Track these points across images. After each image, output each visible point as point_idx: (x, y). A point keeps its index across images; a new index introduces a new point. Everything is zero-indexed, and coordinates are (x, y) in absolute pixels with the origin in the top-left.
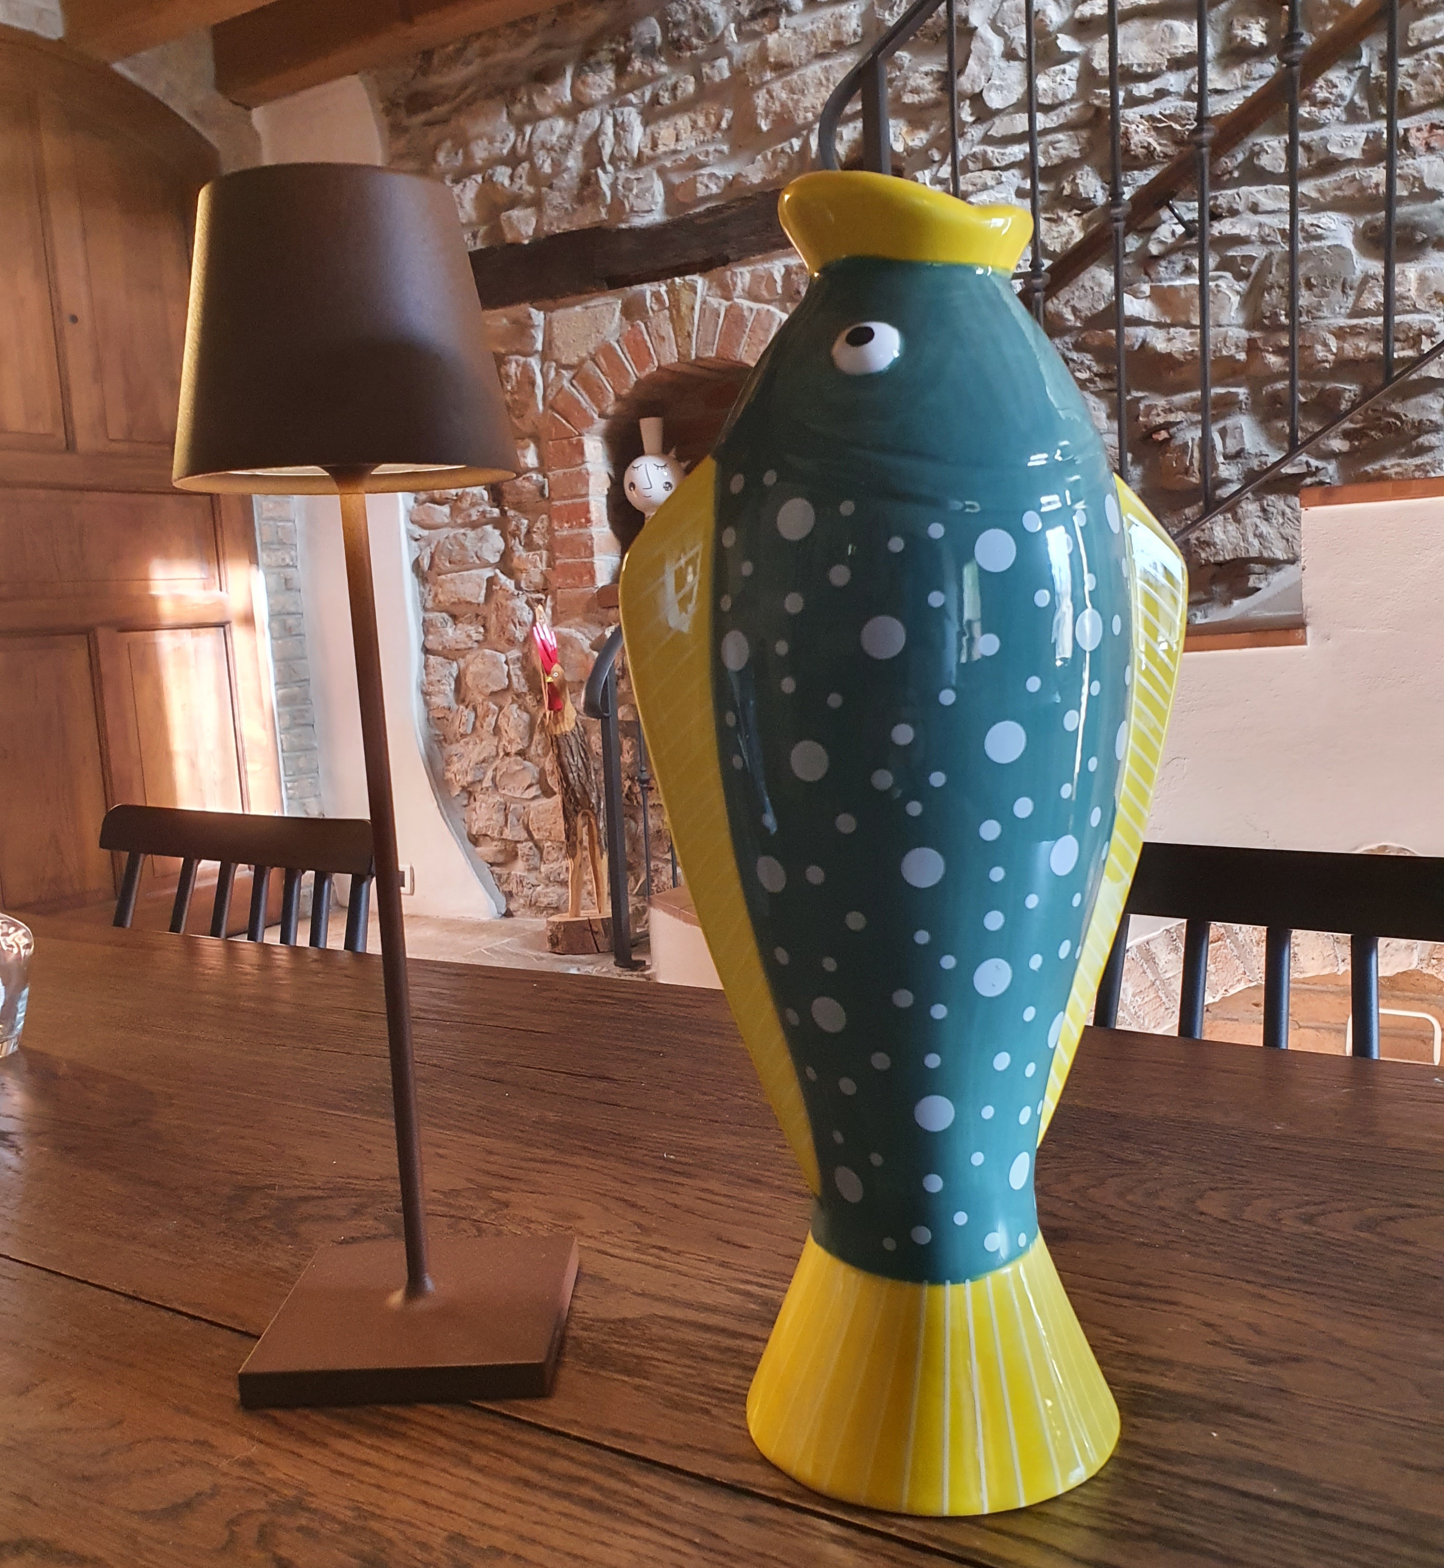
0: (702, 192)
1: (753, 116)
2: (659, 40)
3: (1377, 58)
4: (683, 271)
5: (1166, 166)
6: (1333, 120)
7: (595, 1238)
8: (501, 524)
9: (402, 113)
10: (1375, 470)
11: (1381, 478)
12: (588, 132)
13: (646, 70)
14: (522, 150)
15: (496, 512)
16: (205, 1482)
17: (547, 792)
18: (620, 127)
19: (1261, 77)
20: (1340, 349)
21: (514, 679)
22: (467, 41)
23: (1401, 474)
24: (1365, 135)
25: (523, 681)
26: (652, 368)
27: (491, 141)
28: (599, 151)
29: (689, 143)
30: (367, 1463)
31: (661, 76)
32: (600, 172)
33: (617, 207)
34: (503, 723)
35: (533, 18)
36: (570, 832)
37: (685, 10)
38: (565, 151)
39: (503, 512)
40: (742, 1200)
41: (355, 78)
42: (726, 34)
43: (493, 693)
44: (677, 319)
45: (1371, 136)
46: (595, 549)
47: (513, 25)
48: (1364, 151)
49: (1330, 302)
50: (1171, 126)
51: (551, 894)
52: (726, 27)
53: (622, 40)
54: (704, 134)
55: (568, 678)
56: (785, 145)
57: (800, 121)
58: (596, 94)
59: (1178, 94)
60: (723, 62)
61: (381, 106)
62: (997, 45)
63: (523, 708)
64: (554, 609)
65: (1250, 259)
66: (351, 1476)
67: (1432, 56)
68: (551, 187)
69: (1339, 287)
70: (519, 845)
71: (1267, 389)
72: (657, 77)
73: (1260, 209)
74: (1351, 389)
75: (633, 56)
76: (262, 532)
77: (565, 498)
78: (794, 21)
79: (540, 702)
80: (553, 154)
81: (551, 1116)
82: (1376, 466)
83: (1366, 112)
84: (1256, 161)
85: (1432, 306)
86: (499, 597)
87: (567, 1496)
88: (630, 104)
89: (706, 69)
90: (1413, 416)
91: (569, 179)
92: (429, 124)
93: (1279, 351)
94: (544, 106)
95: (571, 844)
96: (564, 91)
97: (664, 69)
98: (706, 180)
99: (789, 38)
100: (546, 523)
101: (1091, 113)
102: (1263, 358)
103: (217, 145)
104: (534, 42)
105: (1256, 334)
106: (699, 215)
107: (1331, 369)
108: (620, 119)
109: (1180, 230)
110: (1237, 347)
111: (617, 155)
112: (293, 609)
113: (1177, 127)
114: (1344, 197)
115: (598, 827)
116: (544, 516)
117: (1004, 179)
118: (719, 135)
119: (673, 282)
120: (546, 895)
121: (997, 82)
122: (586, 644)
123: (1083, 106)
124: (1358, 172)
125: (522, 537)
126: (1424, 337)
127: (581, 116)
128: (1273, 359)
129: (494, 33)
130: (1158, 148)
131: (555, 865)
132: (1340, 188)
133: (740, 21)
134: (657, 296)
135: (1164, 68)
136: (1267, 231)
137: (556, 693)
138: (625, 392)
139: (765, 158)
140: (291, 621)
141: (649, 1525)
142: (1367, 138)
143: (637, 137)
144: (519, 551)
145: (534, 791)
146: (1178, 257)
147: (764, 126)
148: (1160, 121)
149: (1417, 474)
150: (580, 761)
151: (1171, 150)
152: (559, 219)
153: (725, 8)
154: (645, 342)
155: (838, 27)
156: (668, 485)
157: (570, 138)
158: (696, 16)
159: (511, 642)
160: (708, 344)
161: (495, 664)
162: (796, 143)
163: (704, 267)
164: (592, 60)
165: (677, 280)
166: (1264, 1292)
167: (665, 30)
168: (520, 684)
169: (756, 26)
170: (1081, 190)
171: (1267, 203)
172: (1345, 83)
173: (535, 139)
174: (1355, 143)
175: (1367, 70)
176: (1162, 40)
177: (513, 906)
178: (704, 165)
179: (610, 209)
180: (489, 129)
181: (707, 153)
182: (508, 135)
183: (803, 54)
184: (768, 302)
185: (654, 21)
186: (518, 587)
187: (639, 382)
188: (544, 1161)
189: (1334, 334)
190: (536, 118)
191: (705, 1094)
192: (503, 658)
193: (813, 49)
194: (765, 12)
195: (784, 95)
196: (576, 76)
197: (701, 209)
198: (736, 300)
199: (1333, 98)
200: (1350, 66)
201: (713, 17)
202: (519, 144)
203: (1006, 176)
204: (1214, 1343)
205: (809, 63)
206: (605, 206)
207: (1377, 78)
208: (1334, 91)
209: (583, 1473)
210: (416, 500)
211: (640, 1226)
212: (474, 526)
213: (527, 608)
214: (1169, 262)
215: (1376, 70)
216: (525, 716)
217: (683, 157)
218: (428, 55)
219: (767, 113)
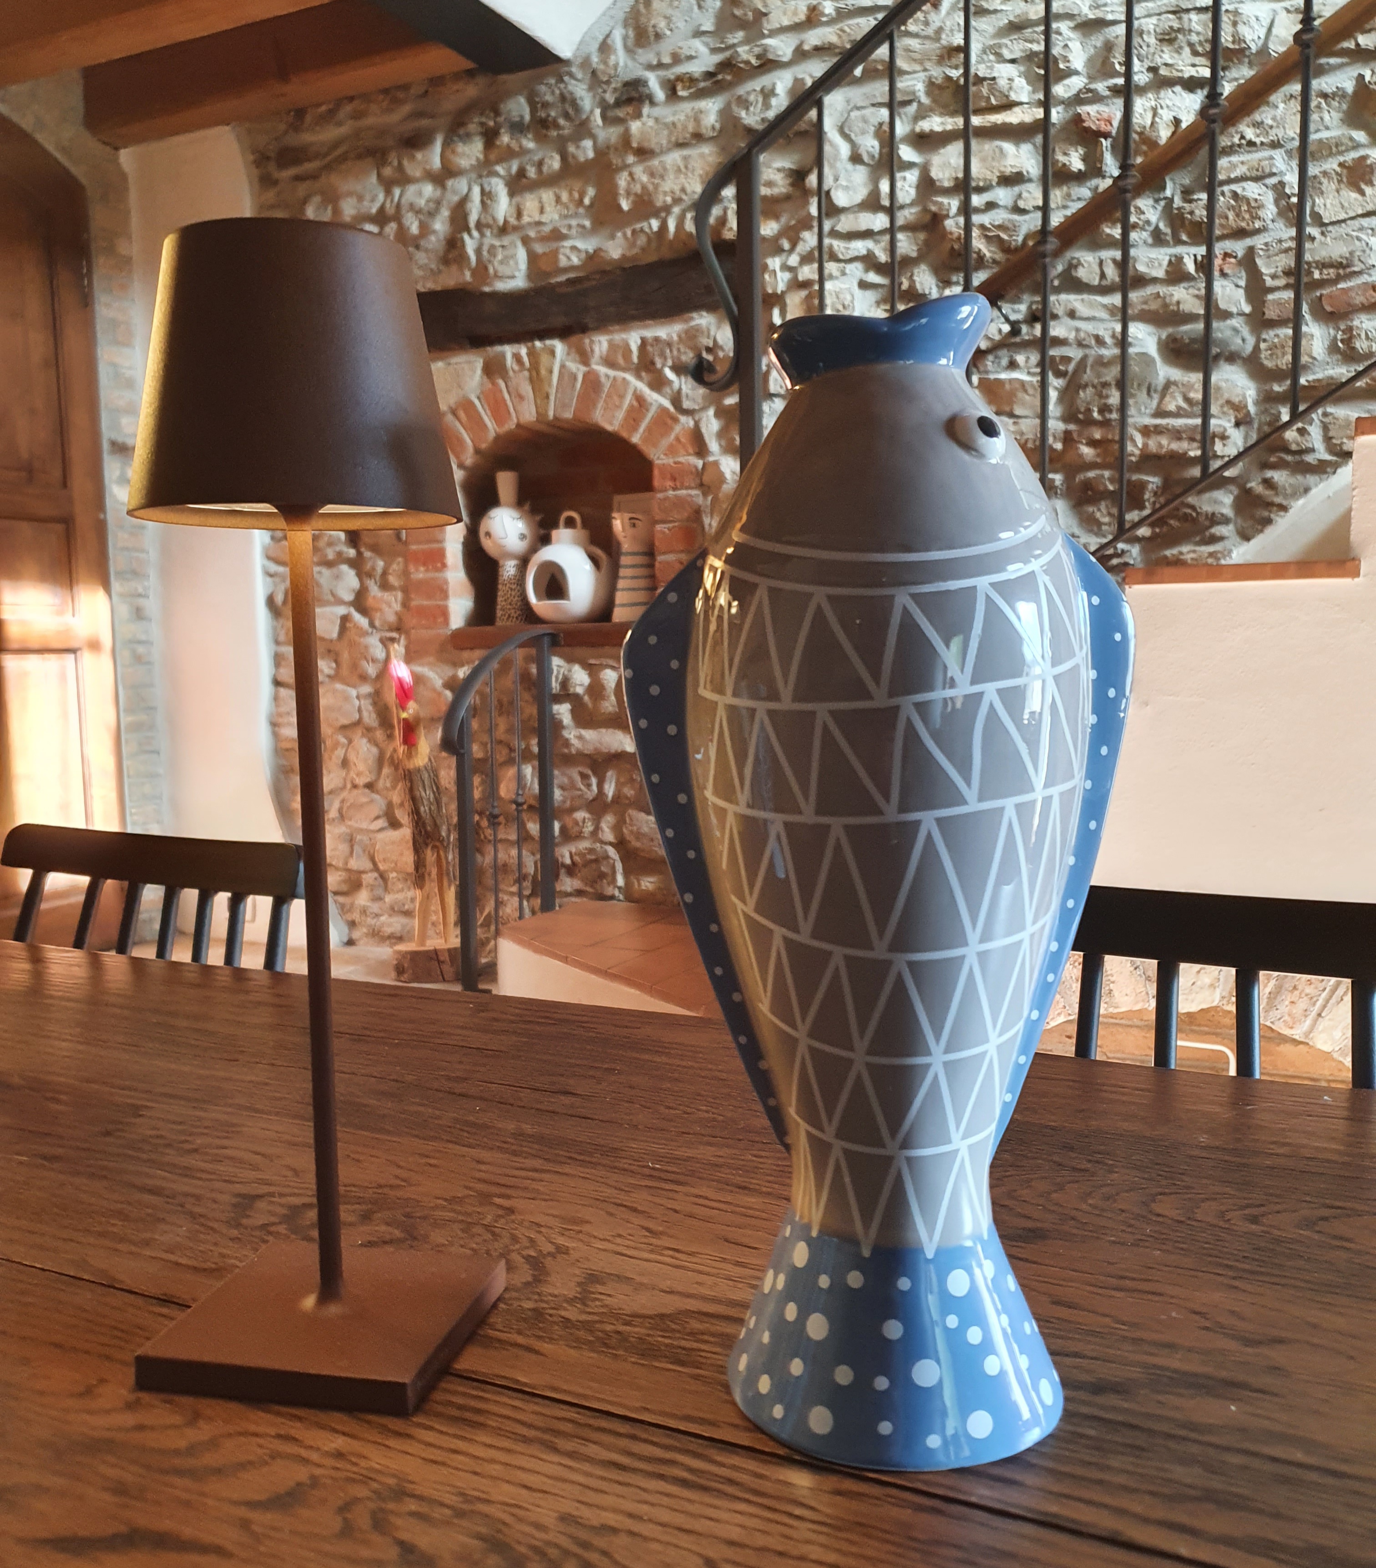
0: (563, 262)
1: (615, 195)
2: (527, 118)
3: (1179, 192)
4: (543, 335)
5: (995, 270)
6: (1141, 242)
7: (609, 1241)
8: (356, 564)
9: (272, 167)
10: (1173, 555)
11: (1178, 562)
12: (456, 199)
13: (514, 145)
14: (390, 209)
15: (352, 552)
16: (302, 1474)
17: (394, 824)
18: (487, 196)
19: (1079, 199)
20: (1145, 445)
21: (365, 714)
22: (339, 103)
23: (1196, 560)
24: (1167, 258)
25: (374, 716)
26: (511, 425)
27: (360, 198)
28: (465, 216)
29: (552, 216)
30: (455, 1452)
31: (527, 151)
32: (466, 237)
33: (482, 270)
34: (352, 757)
35: (405, 87)
36: (419, 864)
37: (553, 93)
38: (432, 214)
39: (359, 554)
40: (738, 1206)
41: (227, 128)
42: (592, 118)
43: (344, 728)
44: (537, 379)
45: (1173, 259)
46: (451, 592)
47: (386, 91)
48: (1167, 272)
49: (1136, 403)
50: (998, 236)
51: (394, 924)
52: (592, 112)
53: (492, 115)
54: (568, 208)
55: (422, 715)
56: (645, 225)
57: (659, 204)
58: (464, 163)
59: (1006, 207)
60: (588, 144)
61: (251, 157)
62: (845, 149)
63: (373, 741)
64: (407, 648)
65: (1067, 360)
66: (444, 1464)
67: (1228, 194)
68: (417, 247)
69: (1145, 392)
70: (364, 876)
71: (1080, 477)
72: (524, 152)
73: (1078, 314)
74: (1154, 481)
75: (503, 130)
76: (116, 560)
77: (420, 543)
78: (657, 111)
79: (390, 737)
80: (422, 217)
81: (527, 1128)
82: (1175, 551)
83: (1169, 238)
84: (1074, 274)
85: (1224, 413)
86: (352, 634)
87: (661, 1477)
88: (497, 174)
89: (571, 149)
90: (1207, 508)
91: (436, 240)
92: (298, 178)
93: (1092, 443)
94: (413, 169)
95: (419, 877)
96: (434, 157)
97: (531, 145)
98: (568, 251)
99: (651, 127)
100: (401, 566)
101: (928, 218)
102: (1077, 449)
103: (84, 181)
104: (407, 109)
105: (1072, 427)
106: (560, 284)
107: (1137, 462)
108: (487, 189)
109: (1006, 328)
110: (1055, 437)
111: (483, 221)
112: (143, 637)
113: (1004, 236)
114: (1149, 311)
115: (447, 858)
116: (400, 559)
117: (847, 271)
118: (581, 210)
119: (534, 346)
120: (390, 925)
121: (844, 183)
122: (438, 682)
123: (920, 212)
124: (1162, 290)
125: (378, 578)
126: (1217, 440)
127: (450, 183)
128: (1086, 451)
129: (365, 97)
130: (988, 255)
131: (400, 896)
132: (1145, 303)
133: (605, 108)
134: (517, 358)
135: (994, 184)
136: (1082, 335)
137: (410, 730)
138: (484, 446)
139: (625, 235)
140: (141, 649)
141: (748, 1501)
142: (1170, 261)
143: (503, 207)
144: (374, 590)
145: (381, 823)
146: (1004, 354)
147: (625, 205)
148: (989, 230)
149: (1210, 561)
150: (432, 796)
151: (999, 256)
152: (424, 278)
153: (591, 94)
154: (504, 400)
155: (697, 120)
156: (523, 537)
157: (438, 203)
158: (563, 98)
159: (364, 678)
160: (565, 406)
161: (347, 698)
162: (655, 224)
163: (564, 333)
164: (461, 131)
165: (538, 344)
166: (1236, 1283)
167: (533, 111)
168: (370, 718)
169: (620, 113)
170: (918, 286)
171: (1082, 310)
172: (1151, 210)
173: (403, 201)
174: (1160, 265)
175: (1171, 201)
176: (993, 159)
177: (356, 935)
178: (564, 237)
179: (474, 273)
180: (358, 188)
181: (570, 227)
182: (376, 195)
183: (664, 142)
184: (624, 370)
185: (522, 100)
186: (372, 624)
187: (498, 438)
188: (536, 1170)
189: (1140, 431)
190: (404, 180)
191: (669, 1108)
192: (353, 692)
193: (673, 139)
194: (629, 101)
195: (645, 178)
196: (446, 144)
197: (562, 278)
198: (595, 367)
199: (1141, 223)
200: (1156, 196)
201: (578, 101)
202: (388, 205)
203: (850, 268)
204: (1206, 1328)
205: (669, 150)
206: (470, 269)
207: (1179, 209)
208: (1142, 217)
209: (669, 1455)
210: (273, 538)
211: (648, 1230)
212: (329, 564)
213: (380, 645)
214: (996, 357)
215: (1178, 202)
216: (375, 750)
217: (547, 229)
218: (300, 113)
219: (628, 193)
